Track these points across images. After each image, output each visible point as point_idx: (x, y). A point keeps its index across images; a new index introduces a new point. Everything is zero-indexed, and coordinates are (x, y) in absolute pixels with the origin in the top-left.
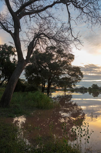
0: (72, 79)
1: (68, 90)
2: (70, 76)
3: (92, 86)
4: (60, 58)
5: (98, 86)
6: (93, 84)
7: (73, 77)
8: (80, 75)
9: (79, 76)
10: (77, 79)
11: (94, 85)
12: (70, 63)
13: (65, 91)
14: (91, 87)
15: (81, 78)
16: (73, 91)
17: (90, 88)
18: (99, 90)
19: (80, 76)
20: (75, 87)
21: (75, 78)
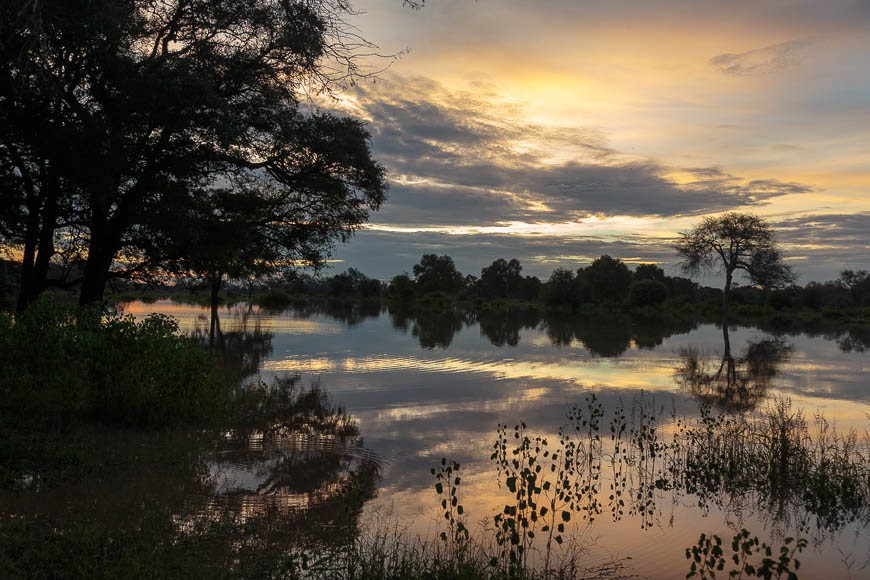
0: (291, 206)
2: (278, 187)
3: (417, 269)
4: (206, 25)
5: (458, 269)
6: (426, 257)
7: (303, 197)
8: (361, 185)
9: (351, 188)
10: (336, 213)
11: (430, 259)
12: (282, 76)
13: (214, 303)
14: (413, 278)
15: (363, 207)
16: (275, 301)
17: (401, 281)
18: (462, 298)
19: (360, 194)
20: (316, 268)
21: (314, 202)
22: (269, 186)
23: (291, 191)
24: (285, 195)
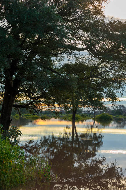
0: (103, 70)
1: (85, 116)
2: (96, 60)
7: (108, 65)
16: (105, 119)
20: (113, 102)
21: (114, 67)
22: (91, 60)
23: (102, 62)
24: (99, 64)
